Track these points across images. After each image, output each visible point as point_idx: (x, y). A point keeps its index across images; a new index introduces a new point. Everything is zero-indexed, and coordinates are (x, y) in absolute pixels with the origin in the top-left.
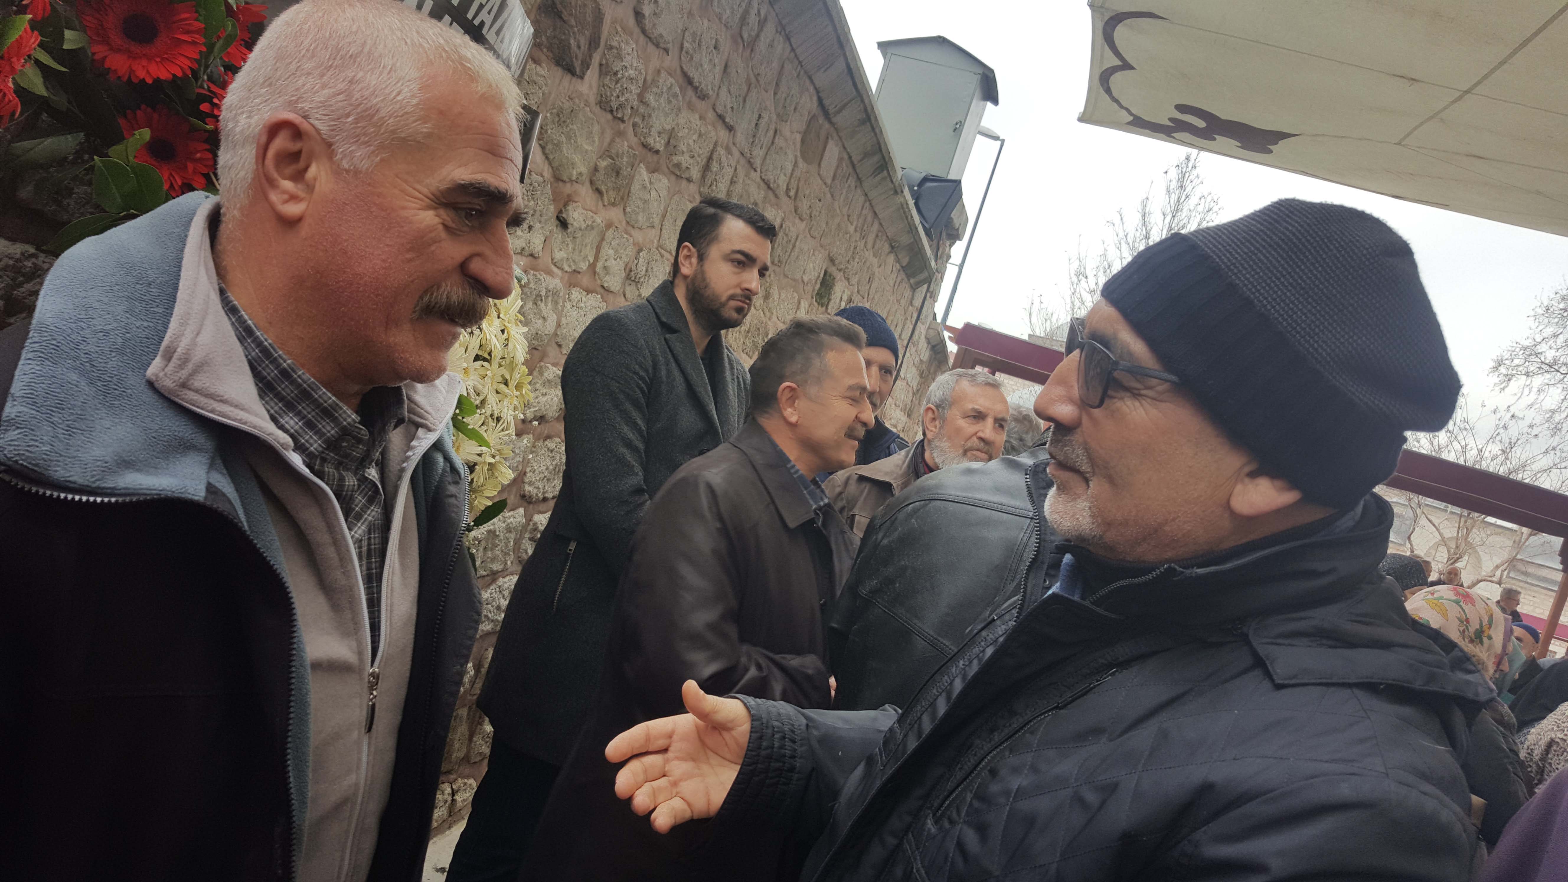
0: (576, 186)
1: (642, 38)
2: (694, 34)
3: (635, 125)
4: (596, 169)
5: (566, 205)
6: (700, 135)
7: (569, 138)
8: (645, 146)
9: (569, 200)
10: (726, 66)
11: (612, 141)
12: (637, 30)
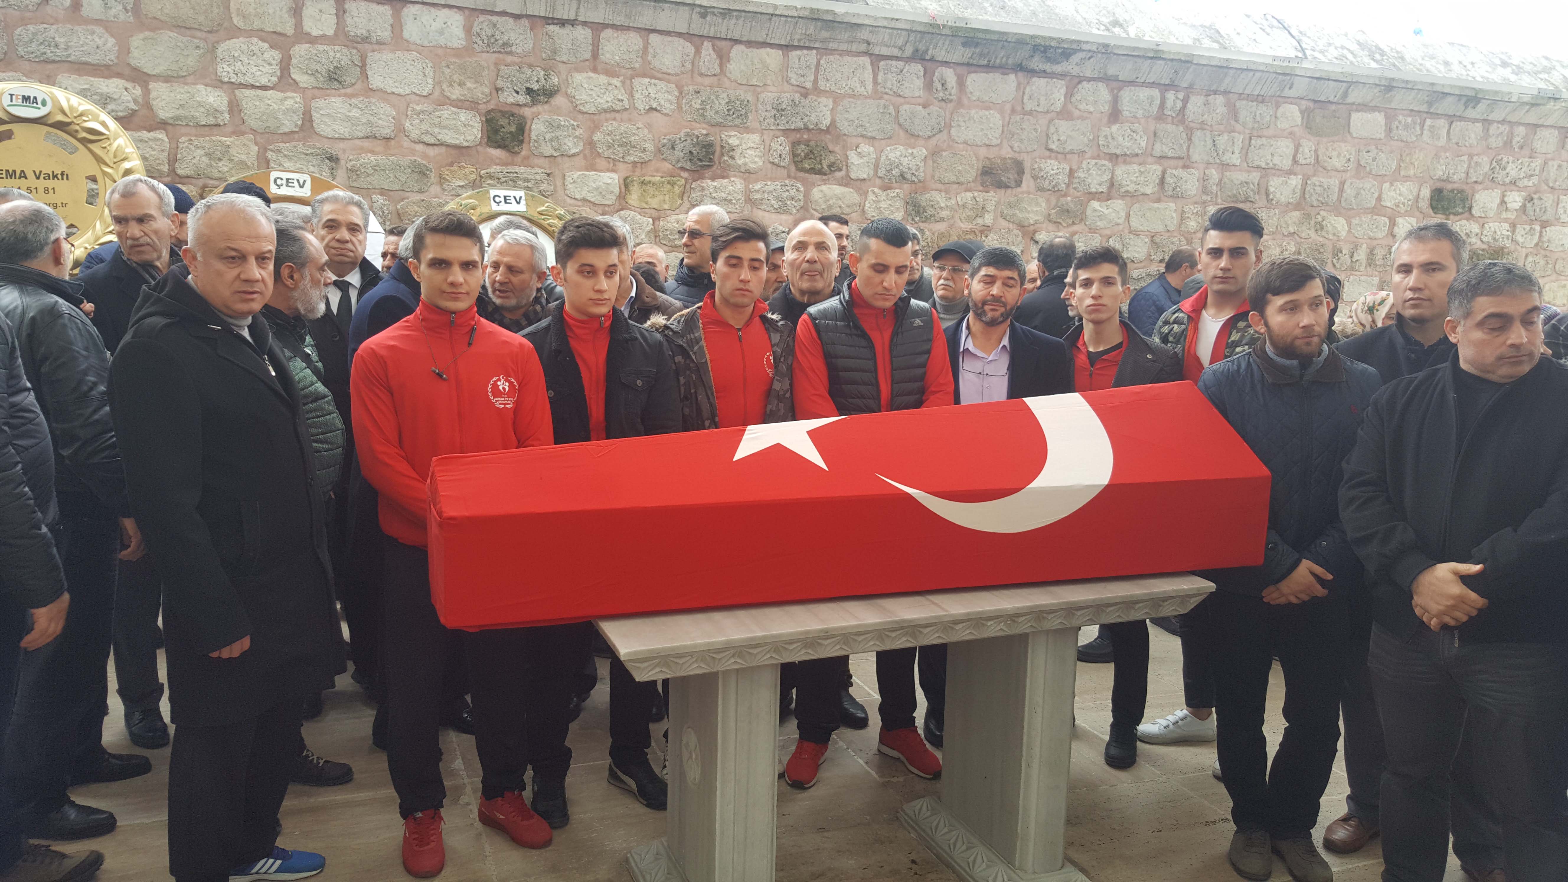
0: (1037, 226)
1: (1059, 156)
2: (1106, 137)
3: (1075, 188)
4: (1049, 215)
5: (1034, 234)
6: (1142, 173)
7: (1020, 210)
8: (1090, 193)
9: (1035, 232)
10: (1155, 133)
11: (1058, 200)
12: (1053, 155)
